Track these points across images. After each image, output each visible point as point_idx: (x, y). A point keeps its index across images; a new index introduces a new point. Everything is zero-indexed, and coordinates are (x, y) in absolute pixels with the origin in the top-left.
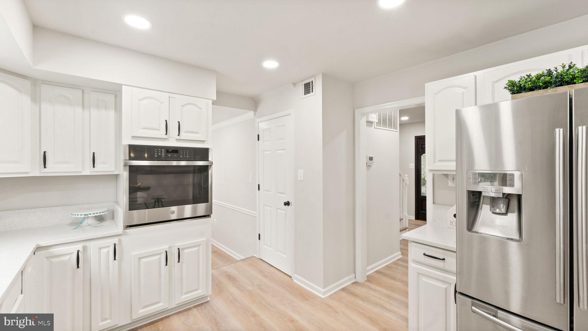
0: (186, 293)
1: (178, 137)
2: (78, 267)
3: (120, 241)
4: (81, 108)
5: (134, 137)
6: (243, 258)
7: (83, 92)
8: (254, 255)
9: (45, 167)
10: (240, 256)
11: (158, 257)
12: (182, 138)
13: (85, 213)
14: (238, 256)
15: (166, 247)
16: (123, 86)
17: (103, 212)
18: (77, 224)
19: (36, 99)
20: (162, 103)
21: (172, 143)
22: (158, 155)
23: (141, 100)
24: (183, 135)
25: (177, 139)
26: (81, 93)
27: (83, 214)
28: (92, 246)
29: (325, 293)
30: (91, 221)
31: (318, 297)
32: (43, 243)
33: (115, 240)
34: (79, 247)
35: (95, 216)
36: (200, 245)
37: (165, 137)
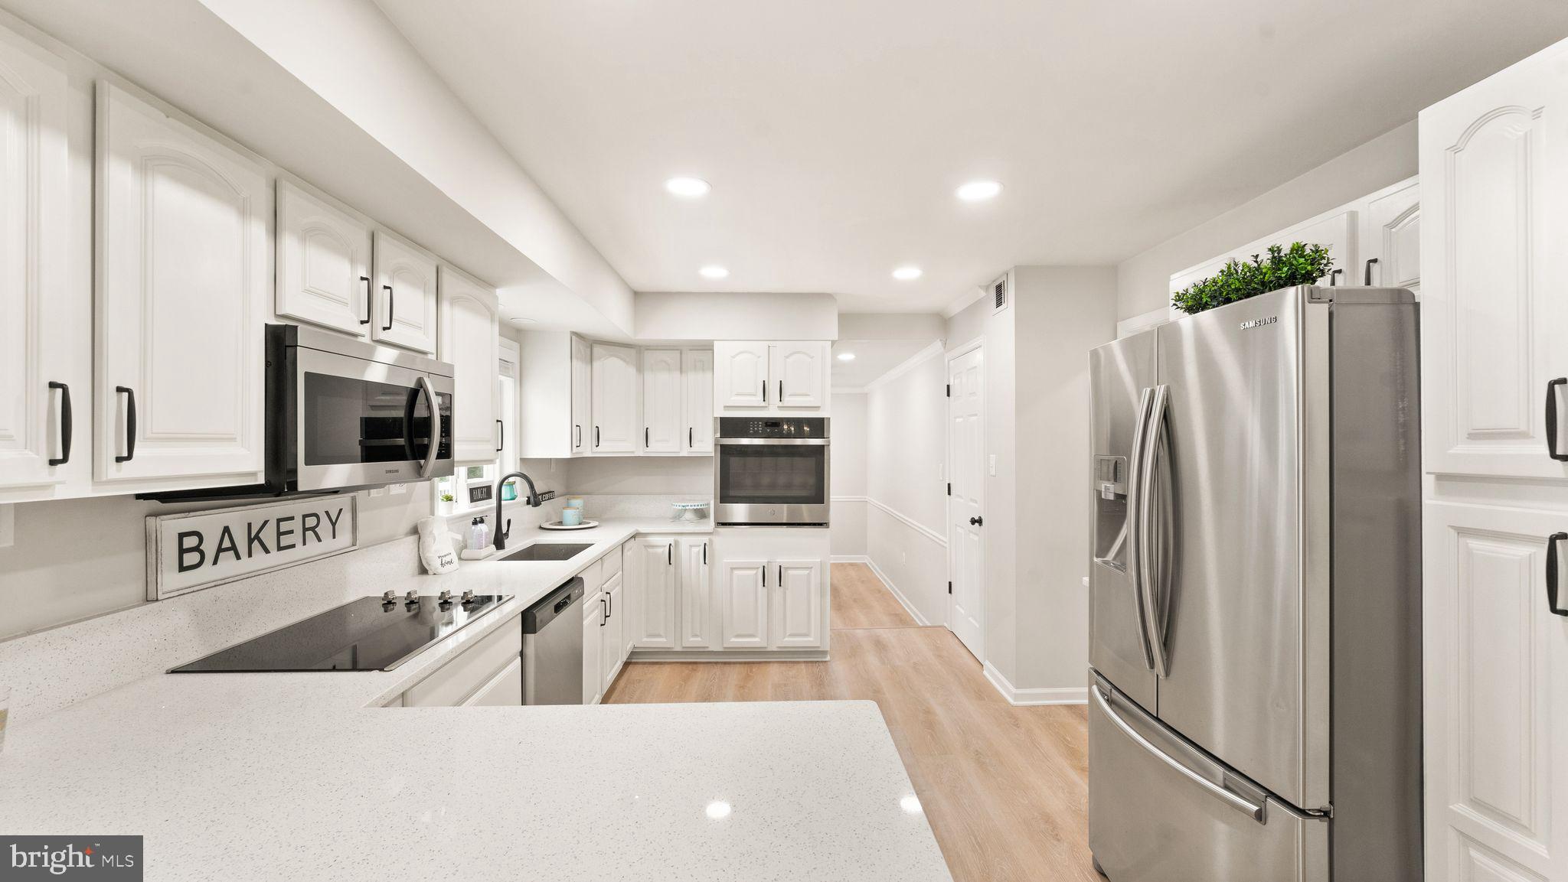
0: (791, 635)
1: (780, 404)
2: (670, 564)
3: (710, 540)
4: (679, 372)
5: (727, 408)
6: (929, 624)
7: (681, 354)
8: (946, 625)
9: (647, 446)
10: (924, 619)
11: (755, 572)
12: (785, 405)
13: (684, 504)
14: (921, 620)
15: (764, 561)
16: (715, 342)
17: (701, 505)
18: (677, 517)
19: (640, 369)
20: (759, 357)
21: (773, 412)
22: (754, 430)
23: (733, 357)
24: (788, 400)
25: (778, 407)
26: (679, 355)
27: (681, 504)
28: (684, 541)
29: (1016, 697)
30: (689, 515)
31: (1004, 700)
32: (643, 529)
33: (705, 539)
34: (671, 540)
35: (695, 510)
36: (812, 568)
37: (763, 404)
